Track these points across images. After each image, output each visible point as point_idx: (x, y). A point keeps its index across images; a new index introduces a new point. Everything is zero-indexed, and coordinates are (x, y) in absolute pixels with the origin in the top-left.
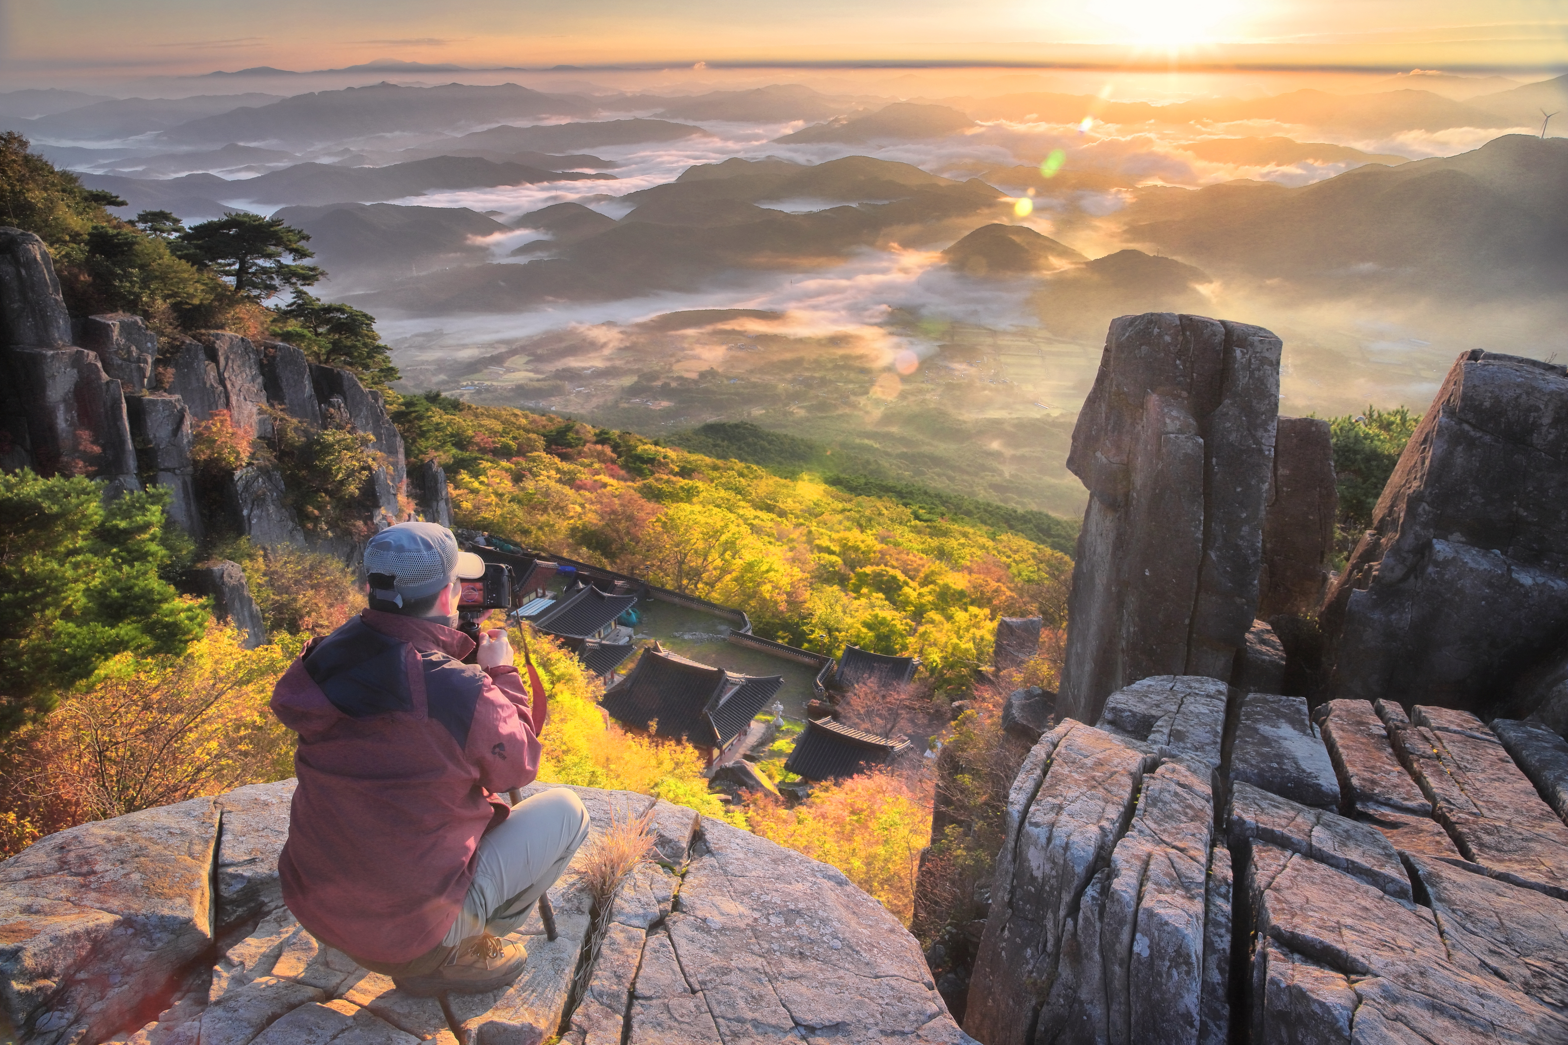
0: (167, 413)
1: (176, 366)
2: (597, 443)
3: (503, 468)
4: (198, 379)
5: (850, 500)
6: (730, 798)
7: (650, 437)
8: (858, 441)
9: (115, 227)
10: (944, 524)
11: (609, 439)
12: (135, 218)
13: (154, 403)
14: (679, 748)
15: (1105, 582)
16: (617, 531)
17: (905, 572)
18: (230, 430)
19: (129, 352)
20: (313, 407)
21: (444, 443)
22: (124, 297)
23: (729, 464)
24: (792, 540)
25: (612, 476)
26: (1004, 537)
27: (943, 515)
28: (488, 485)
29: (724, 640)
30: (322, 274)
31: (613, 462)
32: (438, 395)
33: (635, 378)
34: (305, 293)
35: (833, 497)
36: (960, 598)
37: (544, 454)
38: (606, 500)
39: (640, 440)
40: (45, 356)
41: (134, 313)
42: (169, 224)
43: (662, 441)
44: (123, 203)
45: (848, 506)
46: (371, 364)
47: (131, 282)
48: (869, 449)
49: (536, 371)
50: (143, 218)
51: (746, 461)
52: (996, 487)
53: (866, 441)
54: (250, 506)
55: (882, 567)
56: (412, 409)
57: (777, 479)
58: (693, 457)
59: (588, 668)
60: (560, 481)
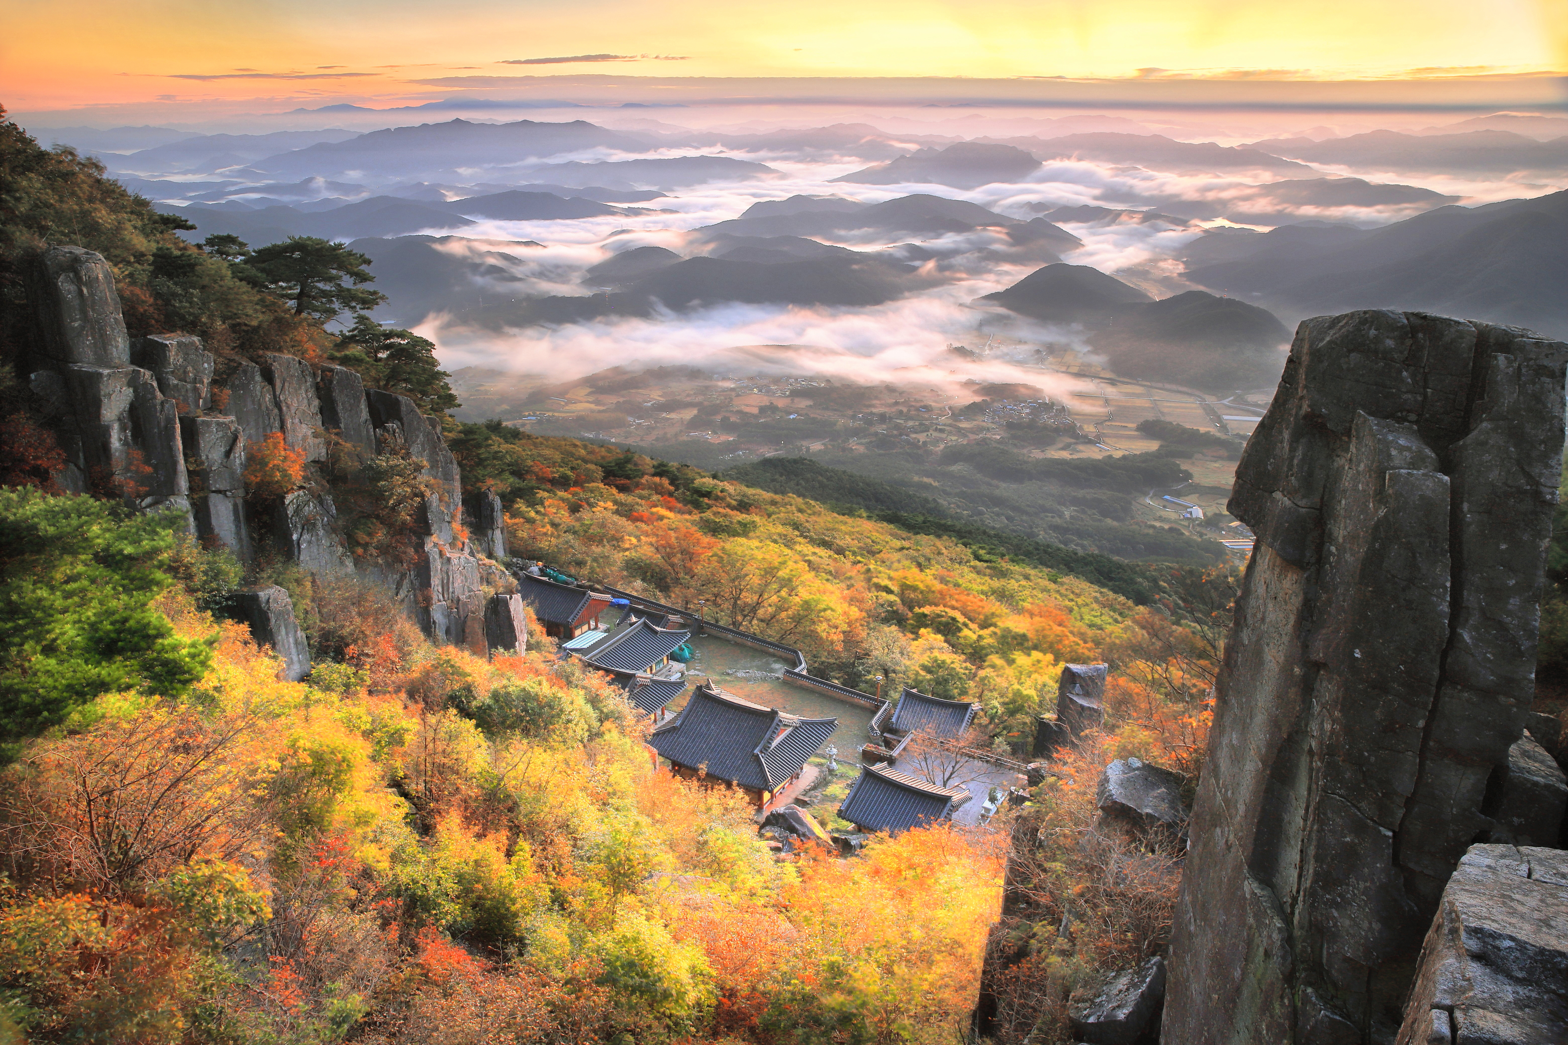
0: (221, 434)
1: (233, 387)
2: (655, 475)
3: (563, 500)
4: (253, 401)
5: (909, 539)
6: (780, 845)
7: (707, 471)
8: (916, 478)
9: (181, 249)
10: (1004, 565)
11: (667, 472)
12: (202, 241)
13: (207, 424)
14: (729, 793)
15: (1281, 659)
16: (673, 565)
17: (965, 614)
18: (283, 453)
19: (185, 372)
20: (368, 431)
21: (503, 471)
22: (182, 318)
23: (787, 500)
24: (850, 578)
25: (670, 509)
26: (1065, 580)
27: (1003, 555)
28: (544, 515)
29: (778, 678)
30: (383, 298)
31: (671, 494)
32: (499, 424)
33: (695, 412)
34: (367, 319)
35: (891, 535)
36: (1020, 642)
37: (601, 485)
38: (660, 533)
39: (699, 474)
40: (101, 374)
41: (192, 332)
42: (235, 248)
43: (720, 474)
44: (192, 227)
45: (906, 544)
46: (430, 391)
47: (191, 303)
48: (927, 487)
49: (597, 402)
50: (210, 242)
51: (804, 496)
52: (1055, 528)
53: (925, 480)
54: (300, 530)
55: (941, 608)
56: (471, 437)
57: (835, 515)
58: (750, 491)
59: (637, 706)
60: (617, 512)
